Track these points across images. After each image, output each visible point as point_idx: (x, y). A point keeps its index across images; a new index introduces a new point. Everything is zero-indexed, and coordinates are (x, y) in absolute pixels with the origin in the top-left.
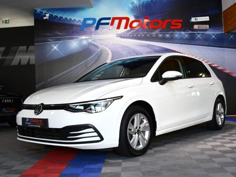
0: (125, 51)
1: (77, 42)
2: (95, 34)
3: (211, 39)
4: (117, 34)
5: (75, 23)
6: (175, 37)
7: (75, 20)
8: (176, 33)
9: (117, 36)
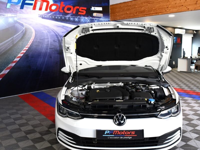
2: (20, 13)
4: (39, 15)
6: (81, 21)
8: (82, 18)
9: (39, 17)
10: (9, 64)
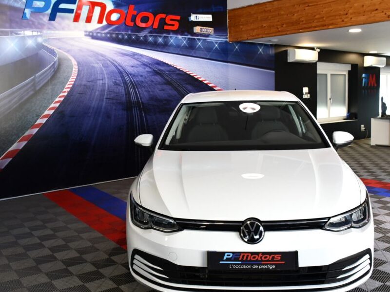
0: (99, 62)
1: (16, 40)
2: (49, 29)
3: (214, 49)
4: (86, 32)
8: (171, 37)
9: (86, 35)
10: (27, 130)
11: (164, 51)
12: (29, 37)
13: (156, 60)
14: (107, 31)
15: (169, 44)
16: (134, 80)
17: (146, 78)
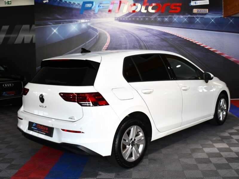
0: (123, 34)
1: (77, 25)
2: (94, 18)
3: (210, 23)
4: (115, 18)
5: (74, 6)
6: (174, 21)
7: (74, 3)
8: (174, 17)
9: (115, 20)
11: (169, 26)
12: (83, 23)
13: (163, 32)
14: (128, 17)
15: (173, 22)
16: (146, 44)
17: (155, 43)
